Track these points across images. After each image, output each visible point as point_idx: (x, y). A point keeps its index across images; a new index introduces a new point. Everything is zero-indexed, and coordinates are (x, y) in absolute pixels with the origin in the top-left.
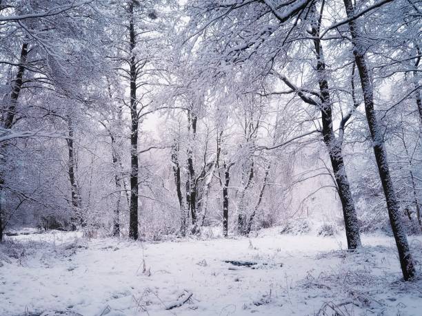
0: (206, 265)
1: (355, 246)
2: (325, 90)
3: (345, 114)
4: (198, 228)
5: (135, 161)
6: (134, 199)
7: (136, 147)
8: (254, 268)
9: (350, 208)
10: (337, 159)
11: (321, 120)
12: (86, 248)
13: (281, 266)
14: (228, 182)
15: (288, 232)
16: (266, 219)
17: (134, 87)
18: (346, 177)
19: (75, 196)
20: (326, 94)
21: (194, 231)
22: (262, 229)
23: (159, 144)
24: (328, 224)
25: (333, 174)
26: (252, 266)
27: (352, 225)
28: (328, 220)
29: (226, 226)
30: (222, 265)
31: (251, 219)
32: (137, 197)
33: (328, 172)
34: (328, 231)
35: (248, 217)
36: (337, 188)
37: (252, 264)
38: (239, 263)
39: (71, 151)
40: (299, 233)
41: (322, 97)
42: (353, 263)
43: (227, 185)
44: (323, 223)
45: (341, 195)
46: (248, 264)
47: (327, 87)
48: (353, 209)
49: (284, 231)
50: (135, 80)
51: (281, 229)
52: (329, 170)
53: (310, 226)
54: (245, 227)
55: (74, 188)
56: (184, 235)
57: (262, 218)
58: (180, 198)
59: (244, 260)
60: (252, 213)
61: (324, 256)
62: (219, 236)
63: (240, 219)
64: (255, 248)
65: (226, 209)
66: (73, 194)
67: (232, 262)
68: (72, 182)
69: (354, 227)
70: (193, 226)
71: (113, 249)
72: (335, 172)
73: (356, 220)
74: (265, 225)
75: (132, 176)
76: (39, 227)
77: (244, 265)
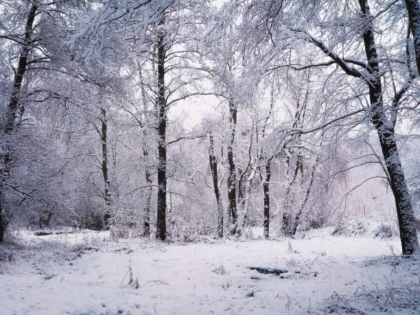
0: (223, 272)
1: (412, 251)
2: (373, 59)
3: (398, 89)
4: (238, 229)
5: (162, 152)
6: (162, 195)
7: (164, 138)
8: (282, 278)
9: (404, 204)
10: (388, 143)
11: (368, 97)
12: (97, 250)
13: (315, 276)
14: (269, 176)
15: (341, 233)
16: (315, 219)
17: (162, 72)
18: (400, 165)
19: (109, 193)
20: (374, 65)
21: (234, 232)
22: (312, 230)
23: (189, 133)
24: (386, 224)
25: (384, 162)
26: (281, 275)
27: (408, 224)
28: (386, 220)
29: (267, 226)
30: (245, 273)
31: (297, 218)
32: (165, 193)
33: (377, 160)
34: (386, 232)
35: (294, 216)
36: (389, 179)
37: (282, 272)
38: (267, 271)
39: (104, 145)
40: (353, 235)
41: (370, 68)
42: (406, 273)
43: (268, 180)
44: (379, 224)
45: (394, 188)
46: (277, 272)
47: (376, 56)
48: (409, 205)
49: (336, 232)
50: (163, 64)
51: (332, 229)
52: (378, 157)
53: (365, 226)
54: (290, 228)
55: (107, 185)
56: (221, 236)
57: (311, 217)
58: (218, 195)
59: (272, 267)
60: (297, 211)
61: (372, 263)
62: (259, 238)
63: (284, 218)
64: (295, 252)
65: (267, 206)
66: (107, 191)
67: (258, 269)
68: (106, 178)
69: (410, 228)
70: (233, 226)
71: (127, 252)
72: (385, 159)
73: (412, 219)
74: (315, 225)
75: (159, 169)
76: (75, 226)
77: (272, 273)
